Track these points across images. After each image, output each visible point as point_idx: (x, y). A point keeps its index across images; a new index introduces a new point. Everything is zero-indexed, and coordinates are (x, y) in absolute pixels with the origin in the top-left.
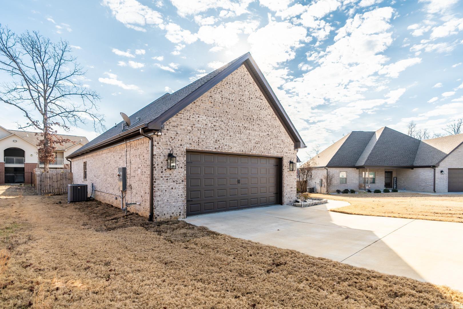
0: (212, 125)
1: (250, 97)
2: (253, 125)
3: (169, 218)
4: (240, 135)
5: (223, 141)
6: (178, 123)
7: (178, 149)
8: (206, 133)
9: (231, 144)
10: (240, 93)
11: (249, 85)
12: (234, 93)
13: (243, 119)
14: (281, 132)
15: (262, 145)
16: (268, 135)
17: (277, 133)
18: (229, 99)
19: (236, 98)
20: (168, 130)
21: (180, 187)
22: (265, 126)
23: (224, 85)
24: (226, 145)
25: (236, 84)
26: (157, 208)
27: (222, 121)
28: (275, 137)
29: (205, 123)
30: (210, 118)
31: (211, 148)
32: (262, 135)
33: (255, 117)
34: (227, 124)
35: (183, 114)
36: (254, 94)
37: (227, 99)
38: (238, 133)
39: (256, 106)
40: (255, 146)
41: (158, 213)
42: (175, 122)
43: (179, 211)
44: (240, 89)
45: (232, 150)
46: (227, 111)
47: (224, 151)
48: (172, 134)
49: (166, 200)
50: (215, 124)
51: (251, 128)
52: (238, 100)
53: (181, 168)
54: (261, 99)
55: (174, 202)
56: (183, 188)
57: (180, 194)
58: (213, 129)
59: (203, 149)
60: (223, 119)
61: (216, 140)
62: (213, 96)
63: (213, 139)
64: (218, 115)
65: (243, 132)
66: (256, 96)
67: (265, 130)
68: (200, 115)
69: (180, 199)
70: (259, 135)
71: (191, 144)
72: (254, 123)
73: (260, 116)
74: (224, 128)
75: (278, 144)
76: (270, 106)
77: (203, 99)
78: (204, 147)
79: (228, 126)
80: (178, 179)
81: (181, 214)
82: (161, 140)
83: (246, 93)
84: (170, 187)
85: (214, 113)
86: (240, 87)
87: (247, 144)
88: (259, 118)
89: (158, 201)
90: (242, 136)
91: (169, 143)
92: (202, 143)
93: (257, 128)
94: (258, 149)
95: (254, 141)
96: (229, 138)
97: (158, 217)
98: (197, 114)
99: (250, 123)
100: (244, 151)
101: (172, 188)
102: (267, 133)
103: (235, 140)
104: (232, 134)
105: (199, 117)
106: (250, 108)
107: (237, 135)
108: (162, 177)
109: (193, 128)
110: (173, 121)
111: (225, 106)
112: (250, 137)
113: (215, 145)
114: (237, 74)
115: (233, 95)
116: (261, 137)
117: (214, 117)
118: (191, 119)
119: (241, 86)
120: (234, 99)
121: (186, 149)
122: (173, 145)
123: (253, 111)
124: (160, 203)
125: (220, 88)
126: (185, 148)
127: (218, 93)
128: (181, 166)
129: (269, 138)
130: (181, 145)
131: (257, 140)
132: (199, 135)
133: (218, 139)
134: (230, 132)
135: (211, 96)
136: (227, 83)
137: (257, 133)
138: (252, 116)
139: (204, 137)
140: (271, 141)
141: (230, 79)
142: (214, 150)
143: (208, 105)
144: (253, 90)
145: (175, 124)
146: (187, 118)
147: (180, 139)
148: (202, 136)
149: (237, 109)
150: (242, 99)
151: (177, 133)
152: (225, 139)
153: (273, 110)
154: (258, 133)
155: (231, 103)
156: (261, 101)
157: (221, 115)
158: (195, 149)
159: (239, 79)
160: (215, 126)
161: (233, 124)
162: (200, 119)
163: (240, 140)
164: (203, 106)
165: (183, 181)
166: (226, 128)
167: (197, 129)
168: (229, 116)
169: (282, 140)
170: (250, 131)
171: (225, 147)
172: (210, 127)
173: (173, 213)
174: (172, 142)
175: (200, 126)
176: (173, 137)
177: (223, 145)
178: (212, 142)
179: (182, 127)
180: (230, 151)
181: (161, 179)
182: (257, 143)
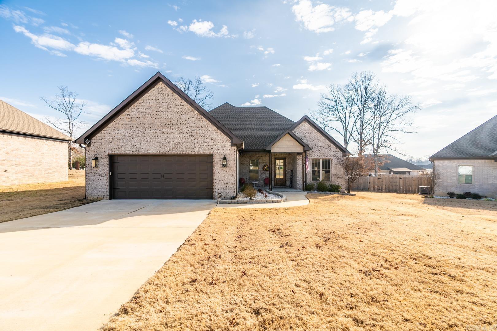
0: (130, 135)
1: (169, 107)
2: (172, 129)
3: (96, 198)
4: (157, 139)
5: (139, 146)
6: (102, 137)
7: (102, 154)
8: (124, 141)
9: (148, 147)
10: (157, 105)
11: (167, 97)
12: (151, 107)
13: (160, 126)
14: (209, 131)
15: (183, 145)
16: (191, 135)
17: (204, 132)
18: (146, 113)
19: (153, 110)
20: (95, 142)
21: (104, 179)
22: (187, 128)
23: (141, 103)
24: (143, 148)
25: (152, 100)
26: (88, 192)
27: (139, 131)
28: (201, 137)
29: (123, 134)
30: (128, 130)
31: (129, 151)
32: (183, 137)
33: (174, 122)
34: (144, 132)
35: (106, 131)
36: (174, 103)
37: (143, 113)
38: (155, 138)
39: (175, 113)
40: (175, 147)
41: (88, 194)
42: (100, 136)
43: (103, 194)
44: (157, 102)
45: (149, 152)
46: (144, 122)
47: (140, 153)
48: (98, 145)
49: (94, 187)
50: (132, 134)
51: (169, 132)
52: (155, 111)
53: (105, 166)
54: (182, 106)
55: (100, 188)
56: (106, 179)
57: (104, 183)
58: (130, 138)
59: (122, 153)
60: (139, 129)
61: (133, 146)
62: (130, 114)
63: (131, 145)
64: (135, 126)
65: (160, 137)
66: (175, 104)
67: (188, 132)
68: (119, 129)
69: (104, 186)
70: (180, 137)
71: (112, 150)
72: (173, 128)
73: (181, 120)
74: (140, 135)
75: (206, 143)
76: (193, 109)
77: (121, 118)
78: (123, 151)
79: (145, 134)
80: (102, 173)
81: (105, 197)
82: (91, 149)
83: (165, 104)
84: (97, 179)
85: (132, 126)
86: (158, 101)
87: (165, 145)
88: (179, 122)
89: (89, 187)
90: (159, 139)
91: (96, 151)
92: (121, 149)
93: (177, 131)
94: (178, 149)
95: (173, 142)
96: (146, 142)
97: (89, 197)
98: (116, 129)
99: (168, 128)
100: (162, 152)
101: (98, 180)
102: (191, 134)
103: (152, 144)
104: (148, 139)
105: (118, 131)
106: (168, 116)
107: (154, 139)
108: (91, 172)
109: (114, 139)
110: (99, 137)
111: (141, 119)
112: (169, 140)
113: (132, 149)
114: (154, 92)
115: (150, 109)
116: (182, 138)
117: (131, 129)
118: (112, 133)
119: (158, 99)
120: (150, 112)
121: (109, 154)
122: (98, 152)
123: (173, 117)
124: (90, 188)
125: (137, 106)
126: (107, 153)
127: (135, 110)
128: (104, 165)
129: (193, 138)
130: (105, 151)
131: (177, 141)
132: (118, 143)
133: (135, 144)
134: (146, 138)
135: (128, 114)
136: (144, 101)
137: (177, 135)
138: (171, 122)
139: (123, 144)
140: (196, 140)
141: (146, 98)
142: (131, 153)
143: (126, 121)
144: (172, 100)
145: (100, 138)
146: (109, 133)
147: (104, 147)
148: (121, 144)
149: (154, 119)
150: (159, 110)
151: (102, 144)
152: (142, 144)
153: (197, 113)
154: (179, 135)
155: (147, 115)
156: (183, 107)
157: (138, 126)
158: (115, 153)
159: (156, 95)
160: (132, 135)
161: (150, 132)
162: (119, 132)
163: (157, 143)
164: (122, 122)
165: (106, 175)
166: (142, 135)
167: (117, 140)
168: (146, 126)
169: (212, 138)
170: (169, 135)
171: (142, 150)
172: (128, 137)
173: (99, 196)
174: (98, 150)
175: (119, 137)
176: (99, 146)
177: (140, 149)
178: (130, 147)
179: (105, 139)
180: (147, 153)
181: (91, 173)
182: (177, 144)
